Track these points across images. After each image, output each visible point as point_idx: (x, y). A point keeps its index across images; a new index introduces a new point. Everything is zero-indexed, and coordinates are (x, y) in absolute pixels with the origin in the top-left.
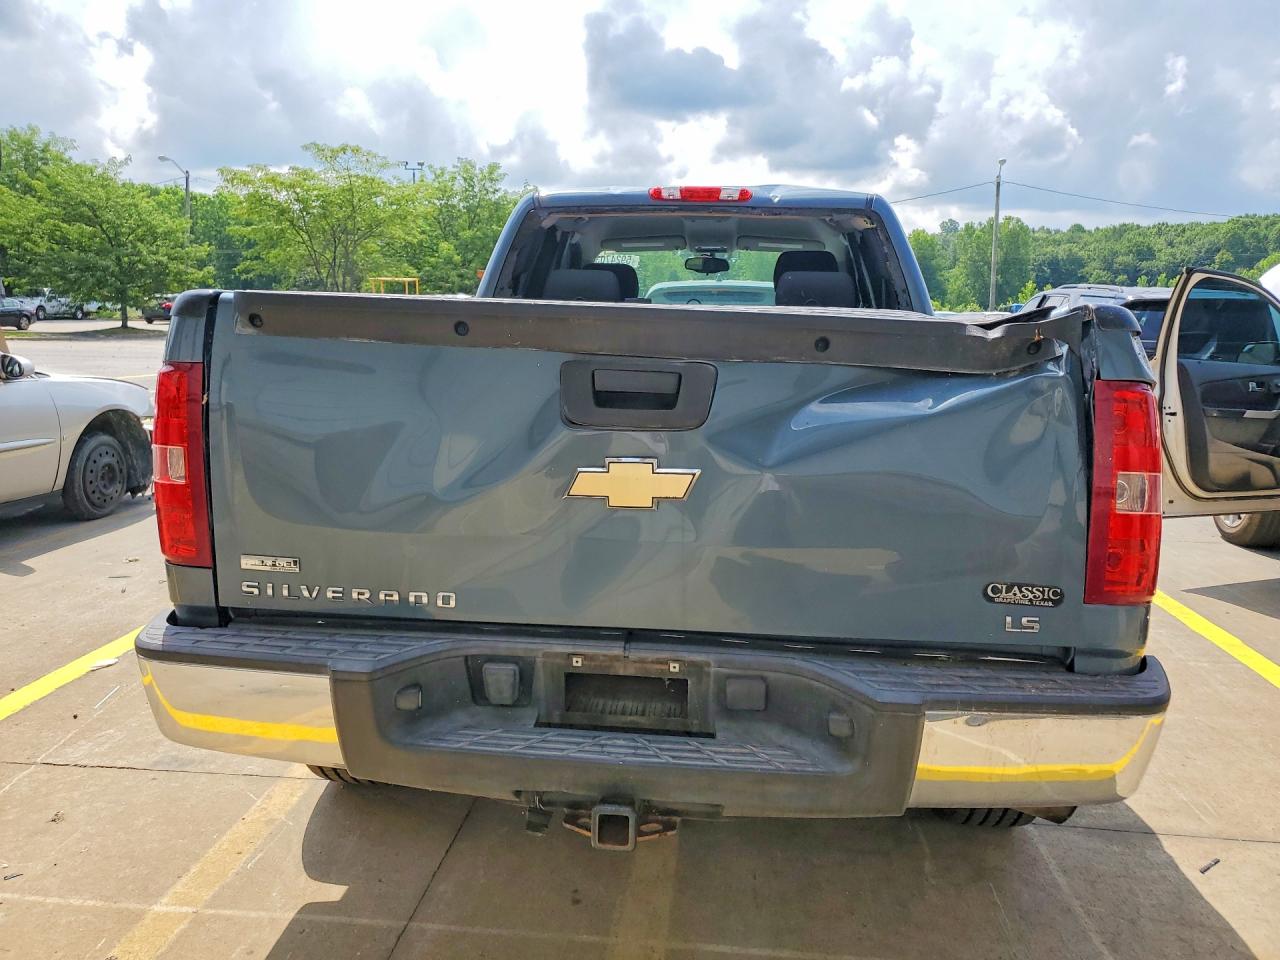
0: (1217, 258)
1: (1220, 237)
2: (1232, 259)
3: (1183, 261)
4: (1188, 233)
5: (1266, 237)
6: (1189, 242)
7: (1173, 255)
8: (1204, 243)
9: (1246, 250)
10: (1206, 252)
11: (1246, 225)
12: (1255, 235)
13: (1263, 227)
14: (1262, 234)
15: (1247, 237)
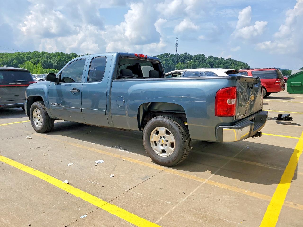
0: (14, 62)
1: (14, 57)
2: (17, 62)
3: (6, 62)
4: (5, 55)
5: (24, 57)
6: (6, 57)
7: (3, 60)
8: (10, 58)
9: (20, 60)
10: (11, 60)
11: (19, 54)
12: (21, 57)
13: (23, 55)
14: (23, 57)
15: (20, 57)
